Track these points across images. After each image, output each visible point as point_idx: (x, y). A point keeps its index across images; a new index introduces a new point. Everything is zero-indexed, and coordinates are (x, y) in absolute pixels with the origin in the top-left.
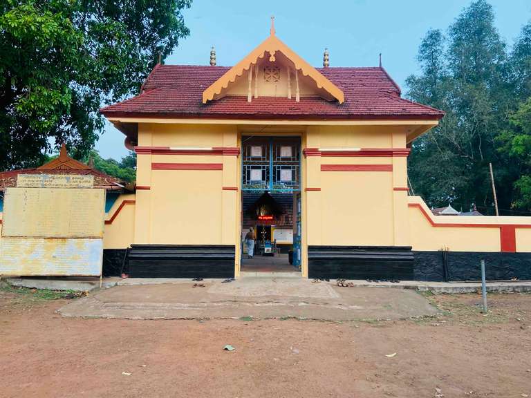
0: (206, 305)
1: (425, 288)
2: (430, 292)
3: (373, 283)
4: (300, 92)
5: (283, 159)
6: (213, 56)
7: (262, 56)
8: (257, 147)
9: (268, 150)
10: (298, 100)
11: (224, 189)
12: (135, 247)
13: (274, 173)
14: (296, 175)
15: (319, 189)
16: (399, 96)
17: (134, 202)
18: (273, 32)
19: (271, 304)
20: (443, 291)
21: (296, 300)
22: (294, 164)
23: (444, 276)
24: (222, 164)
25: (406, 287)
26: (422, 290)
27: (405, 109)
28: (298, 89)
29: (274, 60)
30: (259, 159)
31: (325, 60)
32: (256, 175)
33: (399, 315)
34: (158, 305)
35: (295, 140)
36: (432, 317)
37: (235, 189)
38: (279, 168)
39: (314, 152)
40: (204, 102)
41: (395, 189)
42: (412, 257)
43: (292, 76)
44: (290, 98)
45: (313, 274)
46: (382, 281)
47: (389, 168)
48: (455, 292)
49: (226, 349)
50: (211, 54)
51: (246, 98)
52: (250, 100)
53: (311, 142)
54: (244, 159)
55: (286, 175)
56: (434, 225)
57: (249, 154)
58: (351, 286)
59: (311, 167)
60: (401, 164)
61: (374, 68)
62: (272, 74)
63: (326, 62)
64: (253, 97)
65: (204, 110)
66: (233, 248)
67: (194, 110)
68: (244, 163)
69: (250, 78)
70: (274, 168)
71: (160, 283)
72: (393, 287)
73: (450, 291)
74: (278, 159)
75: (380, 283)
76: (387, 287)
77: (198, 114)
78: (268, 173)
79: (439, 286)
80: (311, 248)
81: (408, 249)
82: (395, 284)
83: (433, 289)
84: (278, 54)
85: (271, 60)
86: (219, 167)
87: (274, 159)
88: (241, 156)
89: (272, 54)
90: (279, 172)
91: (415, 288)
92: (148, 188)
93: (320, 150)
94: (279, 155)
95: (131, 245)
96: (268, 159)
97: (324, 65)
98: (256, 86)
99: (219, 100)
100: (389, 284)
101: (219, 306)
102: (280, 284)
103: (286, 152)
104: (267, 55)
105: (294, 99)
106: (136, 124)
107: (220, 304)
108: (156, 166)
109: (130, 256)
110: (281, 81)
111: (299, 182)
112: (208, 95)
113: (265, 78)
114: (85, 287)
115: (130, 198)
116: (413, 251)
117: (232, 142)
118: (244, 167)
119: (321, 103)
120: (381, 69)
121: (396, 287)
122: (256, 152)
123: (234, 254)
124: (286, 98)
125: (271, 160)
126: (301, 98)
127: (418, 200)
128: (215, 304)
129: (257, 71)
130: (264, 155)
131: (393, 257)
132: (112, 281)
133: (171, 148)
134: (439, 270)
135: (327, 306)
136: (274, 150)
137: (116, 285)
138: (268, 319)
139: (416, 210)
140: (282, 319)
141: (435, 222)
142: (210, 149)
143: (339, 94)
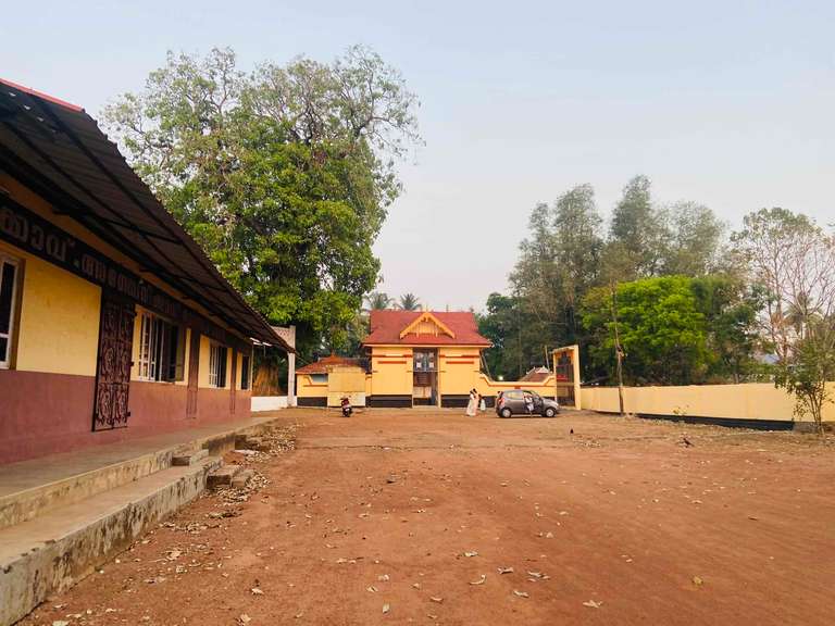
4: (437, 332)
5: (430, 358)
8: (420, 353)
9: (424, 354)
10: (437, 336)
11: (407, 371)
12: (373, 396)
13: (427, 364)
14: (436, 365)
15: (445, 372)
17: (372, 377)
22: (435, 360)
24: (407, 361)
30: (420, 358)
32: (419, 365)
35: (435, 351)
37: (411, 371)
39: (443, 356)
40: (400, 338)
41: (474, 371)
45: (443, 406)
47: (472, 363)
53: (442, 353)
55: (431, 365)
56: (490, 385)
57: (416, 357)
59: (442, 363)
60: (477, 361)
61: (470, 311)
62: (426, 324)
65: (398, 341)
66: (410, 395)
67: (397, 341)
68: (414, 360)
69: (418, 326)
70: (427, 362)
74: (428, 358)
78: (424, 364)
80: (442, 396)
84: (429, 318)
86: (405, 363)
87: (426, 358)
88: (413, 357)
89: (427, 318)
90: (429, 364)
92: (377, 372)
93: (446, 355)
94: (428, 356)
96: (424, 358)
99: (406, 337)
103: (431, 355)
105: (435, 335)
106: (371, 347)
108: (380, 362)
111: (437, 368)
112: (402, 335)
114: (359, 410)
115: (369, 375)
117: (411, 352)
118: (414, 362)
119: (446, 337)
122: (419, 356)
123: (412, 398)
127: (484, 375)
130: (422, 357)
132: (368, 409)
133: (386, 355)
136: (427, 354)
139: (483, 380)
142: (403, 355)
143: (453, 335)
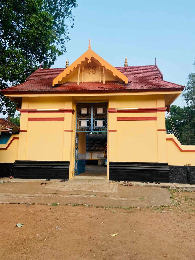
0: (38, 195)
1: (174, 187)
2: (177, 190)
3: (145, 184)
4: (105, 79)
5: (98, 115)
6: (67, 63)
7: (84, 60)
8: (84, 109)
9: (91, 110)
10: (104, 83)
11: (65, 131)
12: (18, 162)
13: (93, 122)
14: (105, 124)
15: (116, 131)
16: (162, 79)
17: (18, 138)
18: (90, 47)
19: (74, 196)
20: (185, 189)
21: (91, 193)
22: (104, 118)
23: (188, 180)
24: (64, 118)
25: (163, 187)
26: (172, 188)
27: (162, 86)
28: (104, 77)
29: (90, 62)
30: (86, 115)
31: (125, 63)
32: (84, 124)
33: (147, 205)
34: (12, 195)
35: (104, 105)
36: (167, 206)
37: (72, 131)
38: (96, 119)
39: (113, 110)
40: (53, 85)
41: (159, 130)
42: (169, 169)
43: (102, 70)
44: (101, 82)
45: (112, 178)
46: (150, 183)
47: (155, 119)
48: (192, 190)
49: (17, 226)
50: (66, 62)
51: (77, 83)
52: (78, 84)
53: (112, 105)
54: (78, 115)
55: (100, 123)
56: (182, 151)
57: (80, 112)
58: (131, 185)
60: (162, 117)
61: (152, 66)
62: (92, 70)
63: (126, 64)
64: (81, 83)
65: (53, 90)
66: (68, 163)
67: (48, 89)
68: (77, 117)
69: (79, 72)
70: (94, 119)
71: (26, 182)
72: (155, 186)
73: (189, 190)
74: (96, 115)
75: (149, 184)
76: (151, 186)
77: (49, 91)
78: (90, 122)
79: (182, 187)
80: (110, 163)
81: (166, 164)
82: (158, 184)
83: (178, 188)
84: (92, 59)
85: (88, 62)
86: (62, 119)
87: (93, 115)
88: (75, 113)
89: (89, 58)
90: (96, 122)
91: (168, 187)
92: (25, 131)
93: (116, 109)
94: (96, 112)
95: (16, 161)
96: (90, 115)
97: (125, 65)
98: (83, 76)
99: (63, 84)
100: (154, 184)
101: (45, 196)
102: (91, 183)
103: (100, 111)
104: (87, 59)
105: (102, 82)
106: (21, 97)
107: (46, 195)
108: (30, 119)
109: (15, 166)
110: (97, 73)
111: (106, 127)
112: (55, 82)
113: (88, 72)
115: (16, 136)
116: (169, 166)
117: (69, 106)
118: (77, 119)
119: (116, 84)
120: (156, 66)
121: (156, 186)
122: (84, 111)
123: (69, 166)
124: (99, 82)
125: (92, 116)
126: (106, 82)
127: (172, 136)
128: (43, 195)
129: (83, 68)
130: (88, 113)
131: (157, 169)
133: (38, 110)
134: (185, 176)
135: (106, 198)
136: (94, 110)
137: (4, 182)
138: (66, 205)
139: (171, 142)
140: (75, 205)
141: (182, 149)
142: (58, 110)
143: (125, 80)
